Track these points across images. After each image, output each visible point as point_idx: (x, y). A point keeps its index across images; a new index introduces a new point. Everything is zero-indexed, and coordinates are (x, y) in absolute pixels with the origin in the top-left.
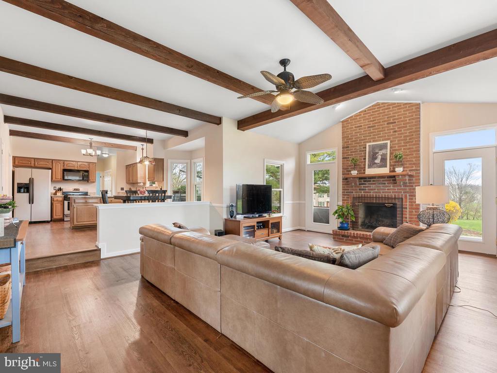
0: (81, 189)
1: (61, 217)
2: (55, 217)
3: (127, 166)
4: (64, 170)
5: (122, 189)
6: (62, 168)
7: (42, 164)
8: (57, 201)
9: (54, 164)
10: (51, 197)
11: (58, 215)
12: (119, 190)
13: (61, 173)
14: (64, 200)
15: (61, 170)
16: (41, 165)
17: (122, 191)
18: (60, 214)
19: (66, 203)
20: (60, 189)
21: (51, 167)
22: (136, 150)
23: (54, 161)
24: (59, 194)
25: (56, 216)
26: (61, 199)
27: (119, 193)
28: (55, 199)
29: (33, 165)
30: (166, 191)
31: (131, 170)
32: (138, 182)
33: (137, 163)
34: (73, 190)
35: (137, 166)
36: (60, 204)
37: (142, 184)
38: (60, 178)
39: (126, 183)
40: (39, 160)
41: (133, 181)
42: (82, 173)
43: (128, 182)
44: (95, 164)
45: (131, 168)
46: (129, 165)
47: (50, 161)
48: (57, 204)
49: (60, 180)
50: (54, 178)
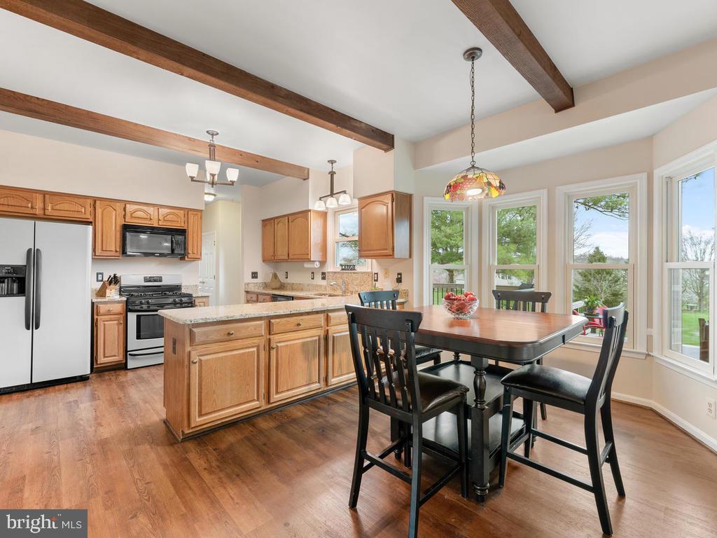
0: (164, 278)
1: (119, 358)
2: (102, 360)
3: (264, 221)
4: (127, 228)
5: (255, 275)
6: (121, 222)
7: (65, 208)
8: (109, 313)
9: (99, 211)
10: (93, 304)
11: (110, 355)
12: (248, 278)
13: (119, 235)
14: (128, 310)
15: (119, 228)
16: (62, 214)
17: (255, 280)
18: (115, 352)
19: (132, 317)
20: (115, 280)
21: (91, 219)
22: (306, 179)
23: (98, 203)
24: (113, 294)
25: (105, 357)
26: (119, 308)
27: (248, 284)
28: (103, 308)
29: (38, 211)
30: (548, 295)
31: (281, 229)
32: (309, 260)
33: (310, 211)
34: (145, 282)
35: (307, 219)
36: (116, 322)
37: (317, 265)
38: (113, 249)
39: (264, 261)
40: (56, 198)
41: (291, 257)
42: (170, 236)
43: (270, 258)
44: (199, 213)
45: (280, 224)
46: (273, 219)
47: (89, 201)
48: (106, 323)
49: (113, 254)
50: (100, 247)
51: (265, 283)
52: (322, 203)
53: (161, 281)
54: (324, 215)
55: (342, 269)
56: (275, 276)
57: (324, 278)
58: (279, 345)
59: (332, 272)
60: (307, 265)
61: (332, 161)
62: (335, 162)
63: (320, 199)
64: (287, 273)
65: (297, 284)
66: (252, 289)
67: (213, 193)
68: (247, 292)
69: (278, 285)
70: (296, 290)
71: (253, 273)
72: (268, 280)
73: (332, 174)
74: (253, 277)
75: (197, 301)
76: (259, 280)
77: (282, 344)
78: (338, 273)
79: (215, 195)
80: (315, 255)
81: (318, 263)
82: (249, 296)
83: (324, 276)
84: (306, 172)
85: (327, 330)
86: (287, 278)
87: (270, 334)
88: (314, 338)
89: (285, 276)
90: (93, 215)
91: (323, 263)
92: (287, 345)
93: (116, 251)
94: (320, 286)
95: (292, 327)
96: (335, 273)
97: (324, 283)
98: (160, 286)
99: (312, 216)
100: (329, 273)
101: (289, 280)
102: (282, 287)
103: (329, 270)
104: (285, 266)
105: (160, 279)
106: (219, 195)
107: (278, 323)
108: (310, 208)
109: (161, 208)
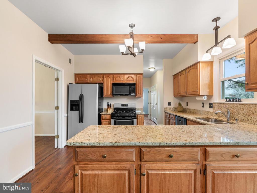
0: (129, 105)
3: (174, 75)
4: (114, 85)
5: (170, 104)
6: (112, 82)
7: (96, 79)
8: (105, 119)
9: (105, 79)
12: (166, 105)
13: (111, 88)
14: (112, 118)
15: (111, 85)
16: (95, 81)
17: (170, 106)
19: (113, 122)
21: (103, 83)
22: (196, 42)
23: (105, 75)
24: (110, 111)
26: (109, 117)
27: (166, 108)
28: (104, 117)
29: (88, 81)
31: (182, 78)
32: (199, 95)
33: (199, 62)
34: (122, 106)
35: (197, 69)
36: (108, 123)
37: (205, 98)
38: (110, 93)
39: (174, 96)
40: (93, 76)
41: (187, 93)
42: (129, 87)
43: (178, 95)
44: (141, 75)
45: (182, 75)
46: (178, 73)
47: (102, 75)
48: (105, 123)
49: (110, 95)
50: (105, 93)
51: (175, 108)
52: (208, 54)
53: (127, 106)
54: (211, 64)
55: (227, 101)
56: (180, 104)
57: (211, 107)
58: (150, 172)
59: (218, 103)
60: (198, 98)
61: (215, 19)
62: (219, 18)
63: (207, 52)
64: (187, 103)
65: (192, 109)
66: (168, 111)
67: (154, 67)
68: (166, 112)
69: (181, 109)
70: (192, 113)
71: (169, 103)
72: (177, 107)
73: (216, 29)
74: (169, 105)
75: (138, 116)
76: (172, 106)
77: (153, 172)
78: (224, 104)
79: (155, 68)
80: (203, 91)
81: (206, 97)
82: (167, 114)
83: (211, 106)
84: (196, 37)
85: (205, 166)
86: (187, 105)
87: (141, 160)
88: (189, 172)
89: (186, 105)
90: (103, 81)
91: (210, 97)
92: (159, 174)
93: (111, 94)
94: (208, 112)
95: (163, 157)
96: (220, 104)
97: (211, 110)
98: (127, 108)
99: (201, 66)
100: (215, 103)
101: (188, 107)
102: (184, 111)
103: (215, 102)
104: (186, 99)
105: (127, 105)
106: (157, 68)
107: (149, 152)
108: (199, 60)
109: (126, 75)
